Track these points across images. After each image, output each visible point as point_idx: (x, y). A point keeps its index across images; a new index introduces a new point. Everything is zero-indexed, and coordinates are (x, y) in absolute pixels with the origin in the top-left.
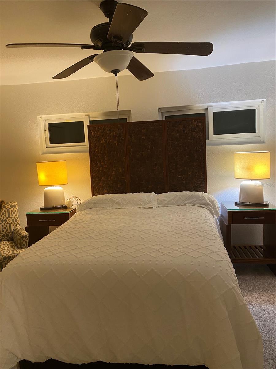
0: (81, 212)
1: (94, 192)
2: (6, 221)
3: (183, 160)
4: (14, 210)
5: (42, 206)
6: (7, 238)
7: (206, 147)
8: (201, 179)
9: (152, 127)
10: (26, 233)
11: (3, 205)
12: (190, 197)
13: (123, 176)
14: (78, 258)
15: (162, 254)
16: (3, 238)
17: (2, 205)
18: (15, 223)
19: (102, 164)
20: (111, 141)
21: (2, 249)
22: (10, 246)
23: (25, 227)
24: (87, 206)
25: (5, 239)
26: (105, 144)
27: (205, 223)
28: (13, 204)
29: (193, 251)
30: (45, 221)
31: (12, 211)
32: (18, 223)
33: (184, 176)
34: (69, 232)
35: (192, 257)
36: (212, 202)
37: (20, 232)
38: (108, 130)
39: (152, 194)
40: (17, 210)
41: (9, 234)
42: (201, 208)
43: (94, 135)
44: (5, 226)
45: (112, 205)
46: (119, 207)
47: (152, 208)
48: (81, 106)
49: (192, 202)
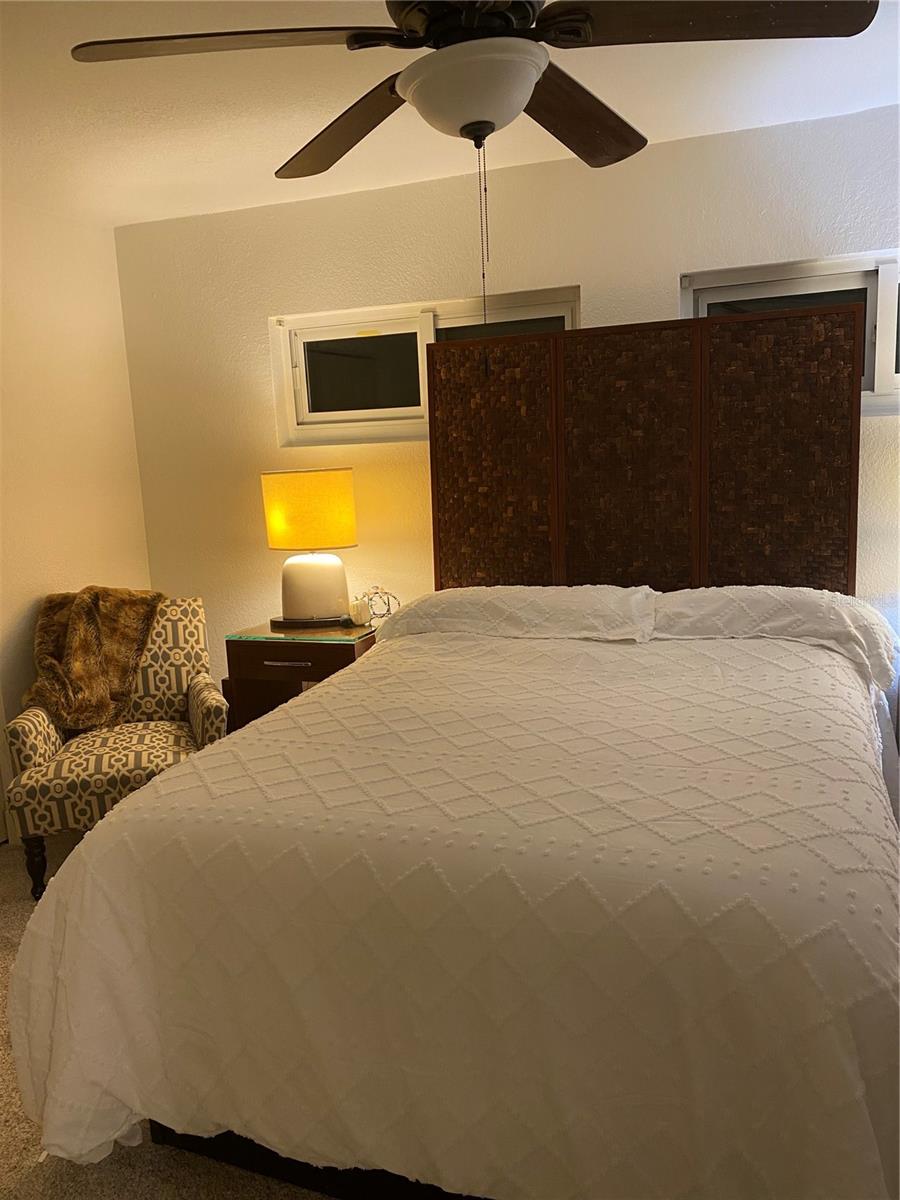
0: (388, 643)
1: (441, 578)
2: (166, 657)
3: (769, 468)
4: (161, 625)
5: (278, 614)
6: (171, 713)
7: (861, 418)
8: (833, 539)
9: (653, 347)
10: (218, 701)
11: (158, 609)
12: (783, 608)
13: (543, 525)
14: (329, 809)
15: (627, 824)
16: (156, 712)
17: (155, 607)
18: (194, 667)
19: (470, 480)
20: (503, 399)
21: (145, 747)
22: (171, 738)
23: (223, 681)
24: (413, 623)
25: (162, 713)
26: (483, 412)
27: (824, 712)
28: (189, 605)
29: (752, 821)
30: (287, 664)
31: (185, 627)
32: (203, 665)
33: (767, 527)
34: (330, 709)
35: (743, 845)
36: (866, 630)
37: (202, 696)
38: (494, 362)
39: (639, 591)
40: (201, 626)
41: (176, 700)
42: (822, 653)
43: (448, 380)
44: (162, 674)
45: (491, 626)
46: (516, 634)
47: (631, 644)
48: (408, 278)
49: (790, 625)
